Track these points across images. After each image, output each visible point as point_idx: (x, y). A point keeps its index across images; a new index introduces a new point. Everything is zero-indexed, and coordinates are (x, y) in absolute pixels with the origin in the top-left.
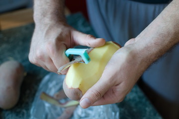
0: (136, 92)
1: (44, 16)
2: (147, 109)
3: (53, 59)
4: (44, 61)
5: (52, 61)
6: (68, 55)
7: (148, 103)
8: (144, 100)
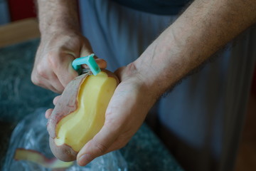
0: (150, 139)
1: (49, 25)
2: (165, 161)
3: (57, 74)
4: (48, 79)
5: (56, 77)
6: (75, 67)
7: (166, 153)
8: (160, 149)
